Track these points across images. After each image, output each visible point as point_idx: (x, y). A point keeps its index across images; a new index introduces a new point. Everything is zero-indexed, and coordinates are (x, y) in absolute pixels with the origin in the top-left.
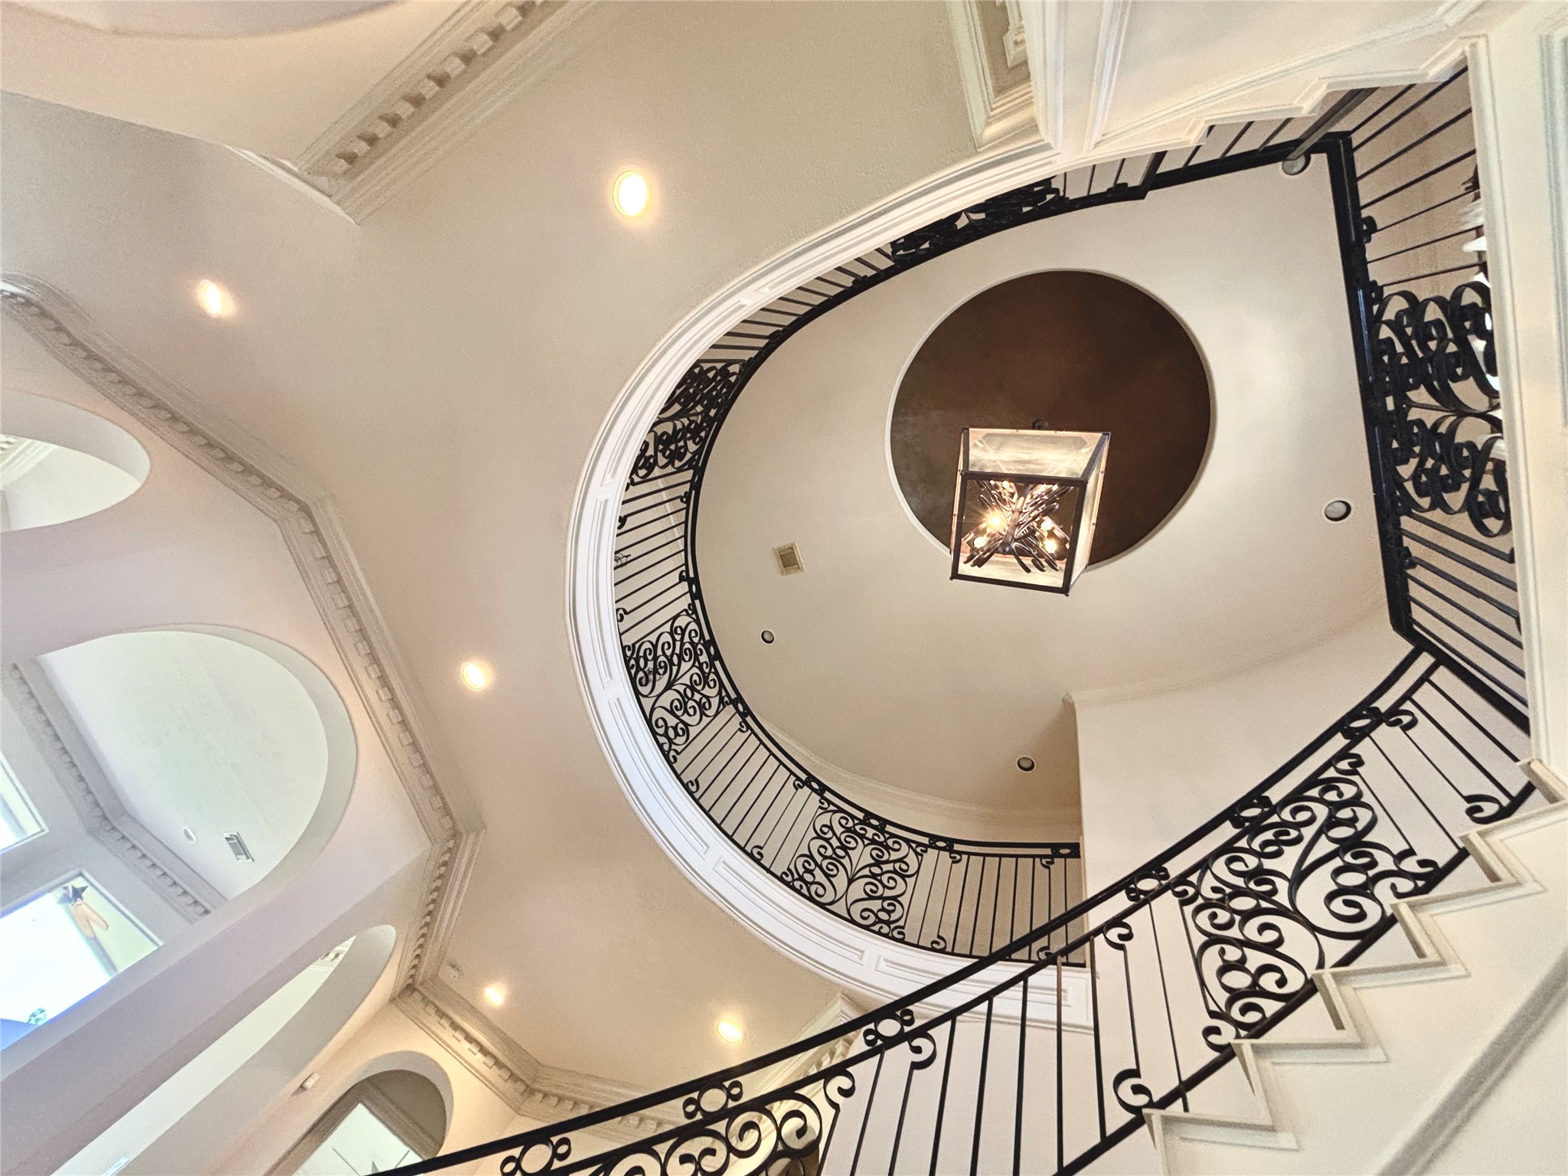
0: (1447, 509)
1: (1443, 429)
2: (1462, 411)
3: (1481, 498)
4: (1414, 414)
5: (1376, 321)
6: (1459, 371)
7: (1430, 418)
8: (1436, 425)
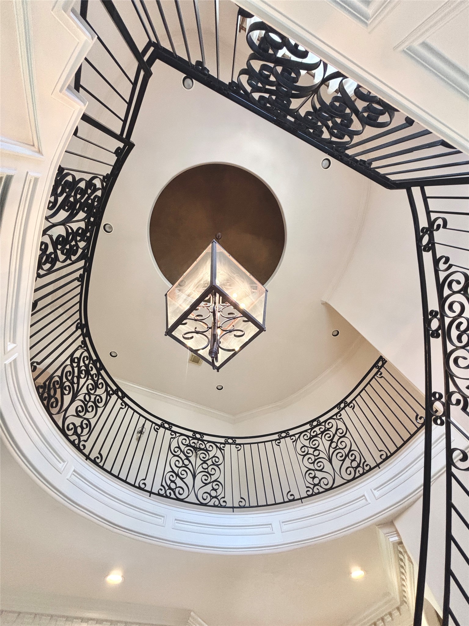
0: (358, 133)
1: (318, 106)
2: (315, 90)
3: (366, 115)
4: (302, 113)
5: (247, 96)
6: (293, 75)
7: (307, 107)
8: (314, 107)
